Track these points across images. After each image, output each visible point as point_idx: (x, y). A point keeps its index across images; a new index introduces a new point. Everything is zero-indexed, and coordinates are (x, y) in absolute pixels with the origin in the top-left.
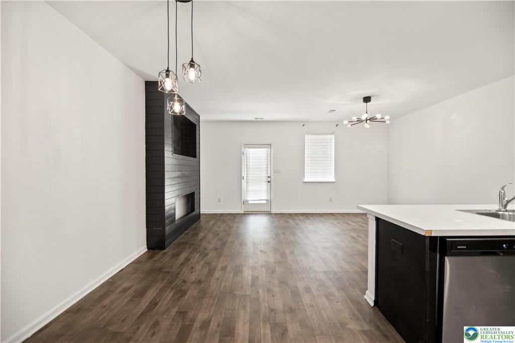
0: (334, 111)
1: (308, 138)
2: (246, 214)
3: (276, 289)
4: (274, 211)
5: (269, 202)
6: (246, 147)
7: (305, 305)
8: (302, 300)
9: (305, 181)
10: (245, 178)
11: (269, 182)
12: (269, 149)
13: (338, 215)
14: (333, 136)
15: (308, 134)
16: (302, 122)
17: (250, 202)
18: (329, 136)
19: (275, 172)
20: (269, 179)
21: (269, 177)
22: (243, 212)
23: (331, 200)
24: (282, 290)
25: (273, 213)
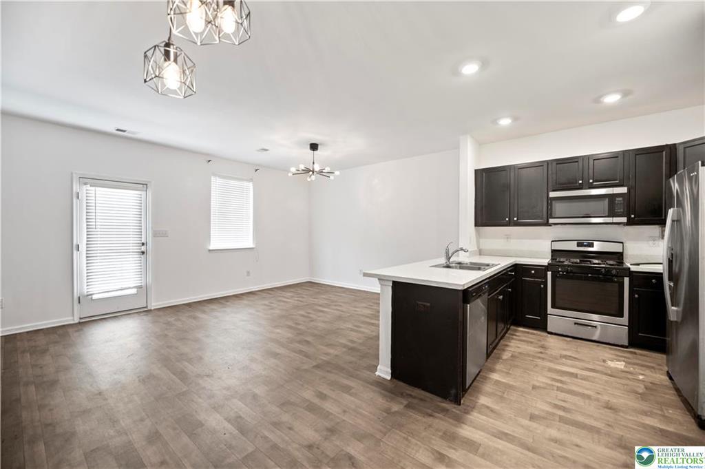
0: (266, 150)
1: (216, 182)
2: (83, 324)
3: (286, 418)
4: (154, 305)
5: (144, 290)
6: (86, 184)
7: (337, 415)
8: (328, 412)
9: (211, 248)
10: (83, 248)
11: (143, 253)
12: (143, 193)
13: (259, 293)
14: (251, 184)
15: (215, 175)
16: (208, 155)
17: (95, 297)
18: (245, 184)
19: (155, 234)
20: (143, 248)
21: (143, 244)
22: (75, 321)
23: (248, 273)
24: (293, 414)
25: (153, 308)
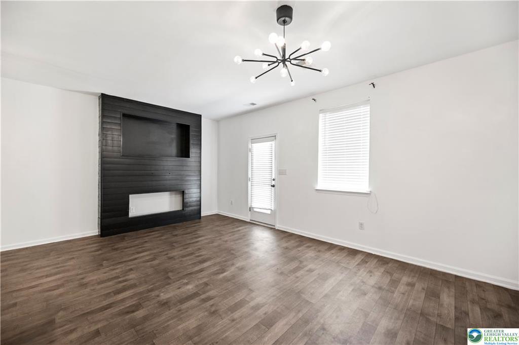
1: (326, 120)
2: (252, 224)
5: (273, 212)
9: (318, 188)
10: (250, 180)
11: (273, 186)
12: (274, 142)
15: (324, 111)
17: (255, 210)
18: (362, 110)
19: (279, 174)
20: (273, 183)
21: (273, 180)
22: (249, 221)
25: (277, 228)
